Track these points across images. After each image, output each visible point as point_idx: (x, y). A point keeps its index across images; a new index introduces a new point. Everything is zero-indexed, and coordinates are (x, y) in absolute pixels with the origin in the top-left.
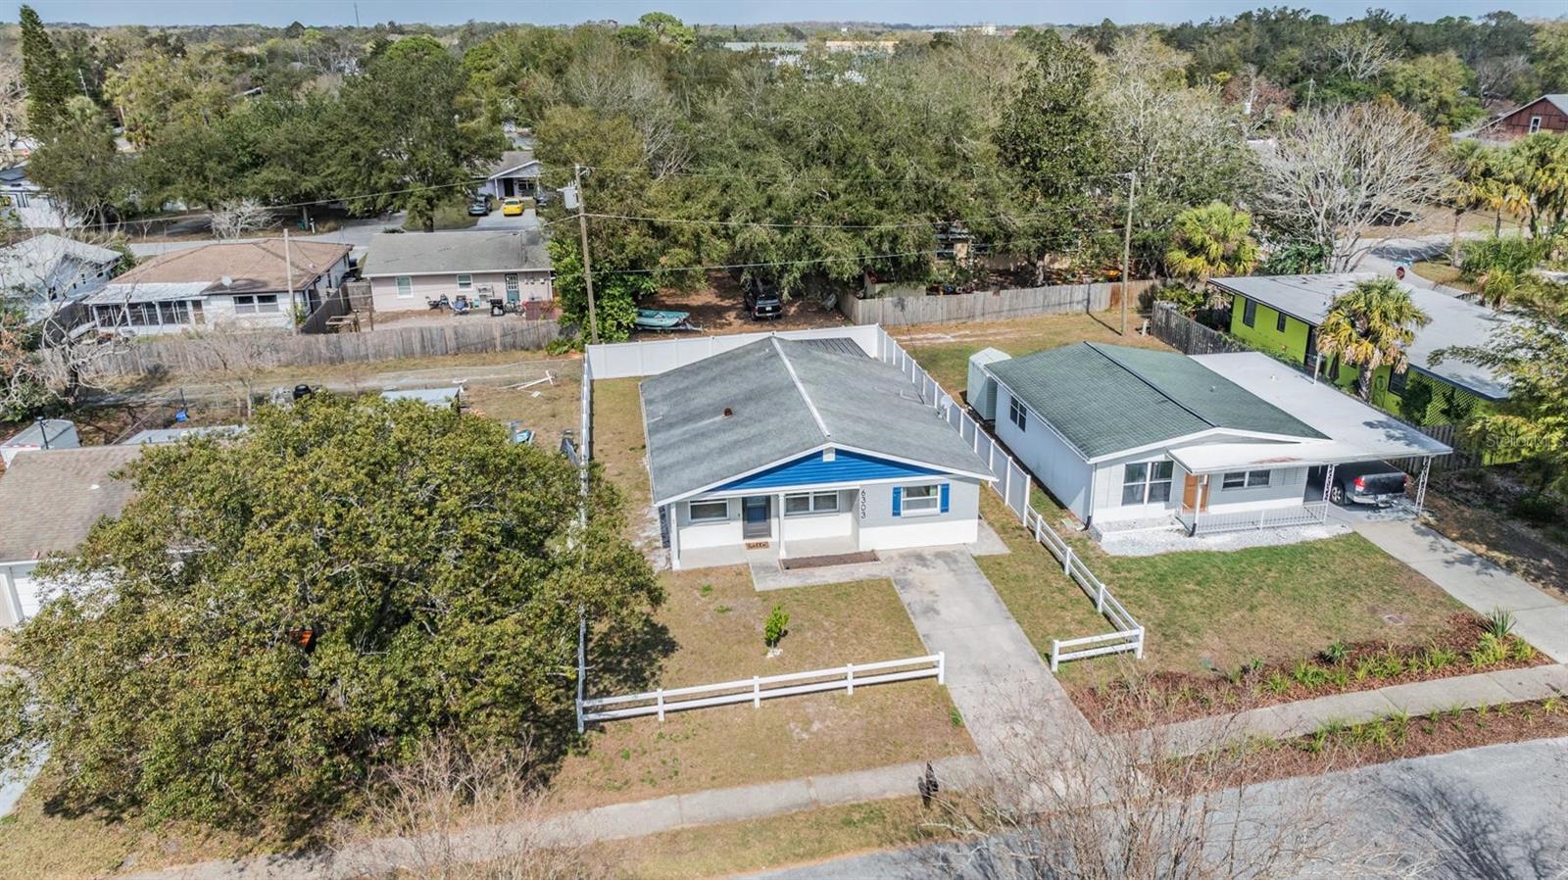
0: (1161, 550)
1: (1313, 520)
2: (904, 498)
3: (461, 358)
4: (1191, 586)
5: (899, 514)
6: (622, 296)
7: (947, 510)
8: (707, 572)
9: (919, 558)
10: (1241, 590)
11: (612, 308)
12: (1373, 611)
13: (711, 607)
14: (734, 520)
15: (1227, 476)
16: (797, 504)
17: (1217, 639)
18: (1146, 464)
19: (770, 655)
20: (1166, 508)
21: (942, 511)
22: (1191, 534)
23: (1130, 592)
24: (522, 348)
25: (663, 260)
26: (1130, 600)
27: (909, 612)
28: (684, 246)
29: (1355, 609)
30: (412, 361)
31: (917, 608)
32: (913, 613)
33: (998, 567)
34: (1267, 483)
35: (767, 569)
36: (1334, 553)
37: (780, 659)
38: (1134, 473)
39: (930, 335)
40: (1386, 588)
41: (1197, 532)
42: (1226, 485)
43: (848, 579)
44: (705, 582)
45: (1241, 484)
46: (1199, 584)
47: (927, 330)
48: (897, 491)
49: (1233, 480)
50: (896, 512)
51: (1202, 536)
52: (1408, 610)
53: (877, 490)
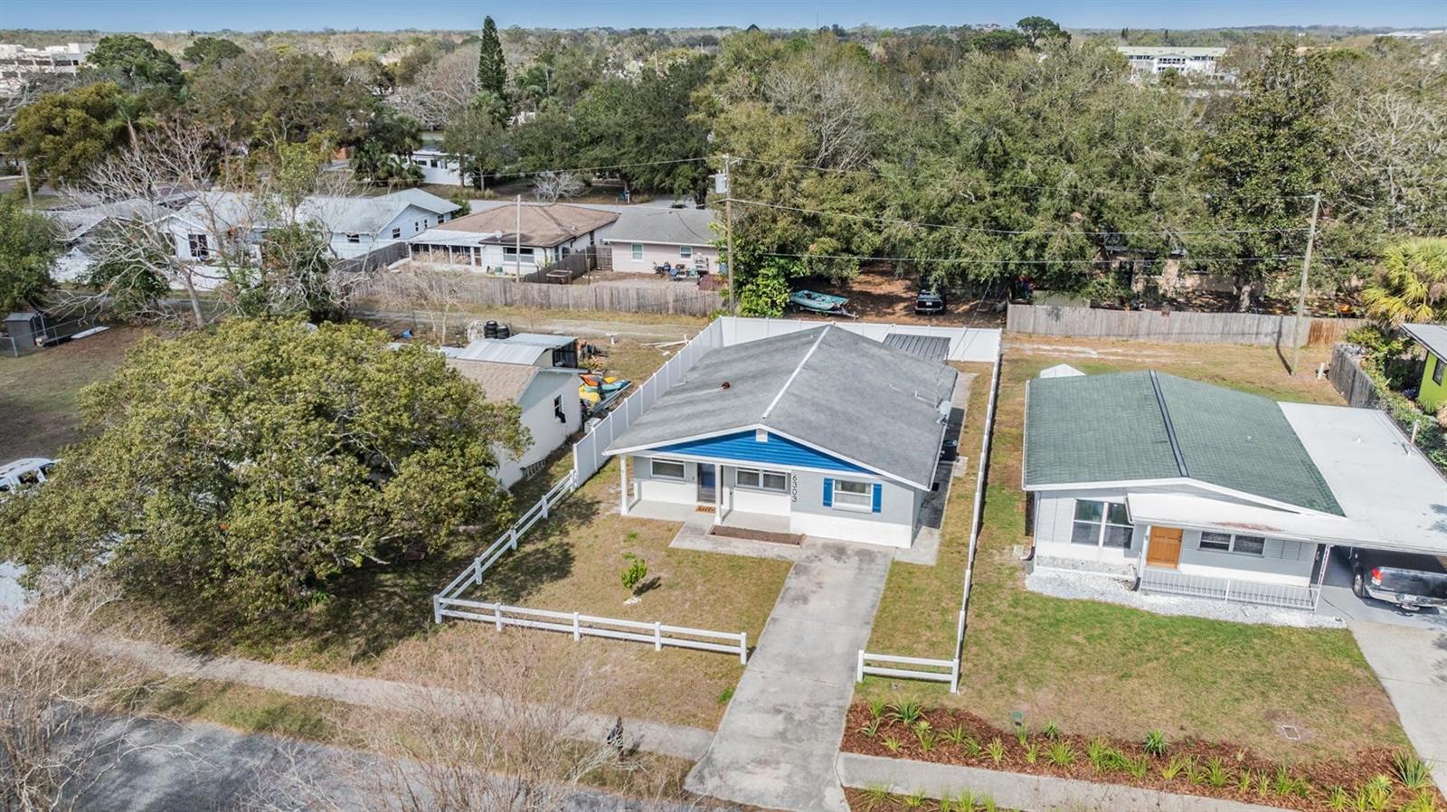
0: (1085, 597)
1: (1308, 604)
2: (836, 491)
3: (637, 318)
4: (1080, 639)
5: (830, 505)
6: (775, 277)
7: (879, 511)
8: (643, 523)
9: (839, 551)
10: (1134, 655)
11: (767, 286)
12: (1272, 715)
13: (623, 551)
14: (689, 481)
15: (1205, 534)
16: (749, 478)
17: (1051, 696)
18: (1102, 503)
19: (628, 602)
20: (1126, 556)
21: (874, 510)
22: (1135, 589)
23: (1009, 629)
24: (690, 314)
25: (812, 247)
26: (1000, 636)
27: (781, 595)
28: (831, 235)
29: (1247, 708)
30: (600, 314)
31: (792, 593)
32: (782, 598)
33: (906, 575)
34: (1260, 552)
35: (696, 531)
36: (1292, 644)
37: (634, 606)
38: (1087, 511)
39: (1076, 349)
40: (1316, 696)
41: (1141, 586)
42: (1203, 545)
43: (754, 555)
44: (635, 530)
45: (1226, 547)
46: (1088, 639)
47: (1080, 343)
48: (828, 483)
49: (1212, 542)
50: (827, 501)
51: (1146, 592)
52: (1319, 726)
53: (809, 477)
